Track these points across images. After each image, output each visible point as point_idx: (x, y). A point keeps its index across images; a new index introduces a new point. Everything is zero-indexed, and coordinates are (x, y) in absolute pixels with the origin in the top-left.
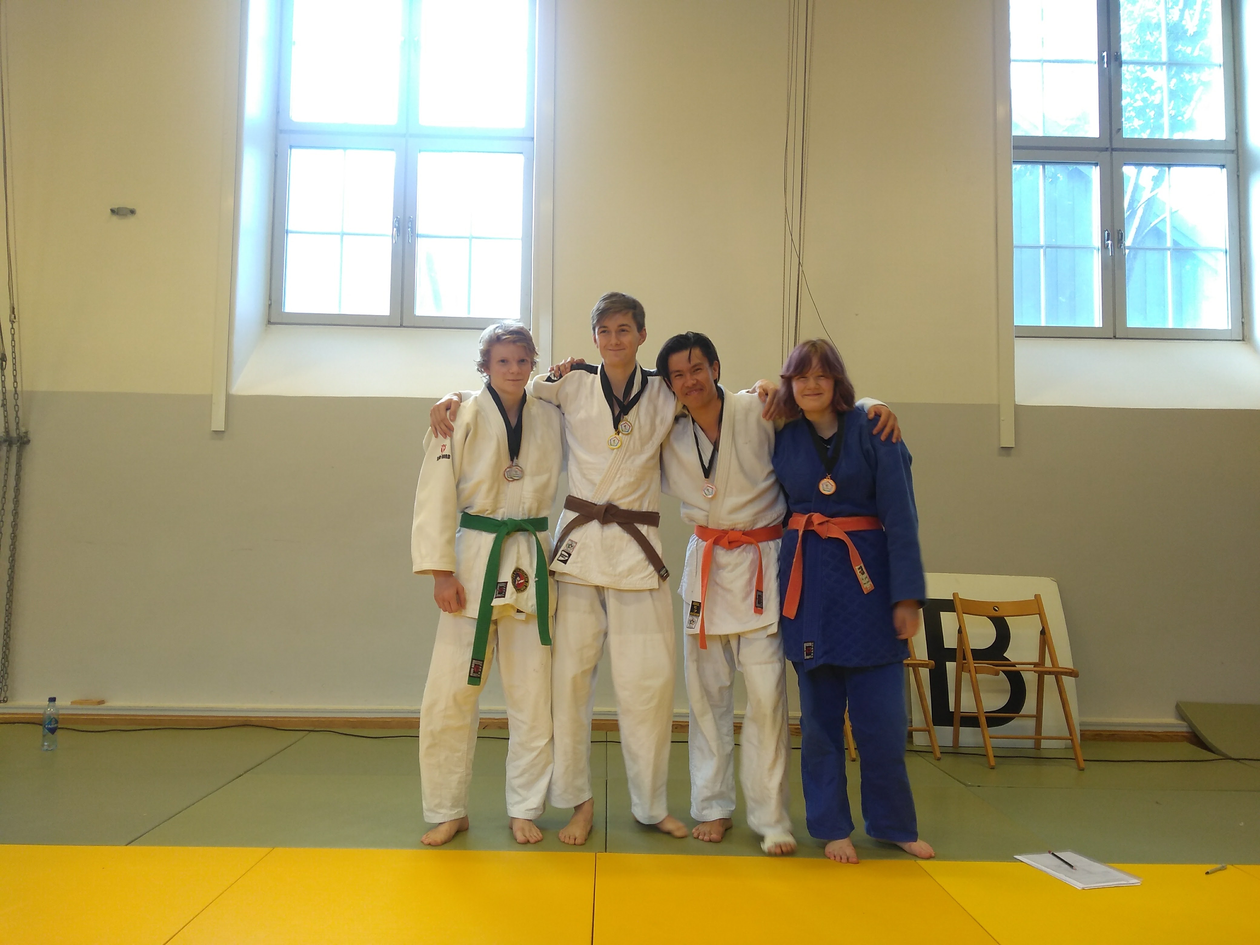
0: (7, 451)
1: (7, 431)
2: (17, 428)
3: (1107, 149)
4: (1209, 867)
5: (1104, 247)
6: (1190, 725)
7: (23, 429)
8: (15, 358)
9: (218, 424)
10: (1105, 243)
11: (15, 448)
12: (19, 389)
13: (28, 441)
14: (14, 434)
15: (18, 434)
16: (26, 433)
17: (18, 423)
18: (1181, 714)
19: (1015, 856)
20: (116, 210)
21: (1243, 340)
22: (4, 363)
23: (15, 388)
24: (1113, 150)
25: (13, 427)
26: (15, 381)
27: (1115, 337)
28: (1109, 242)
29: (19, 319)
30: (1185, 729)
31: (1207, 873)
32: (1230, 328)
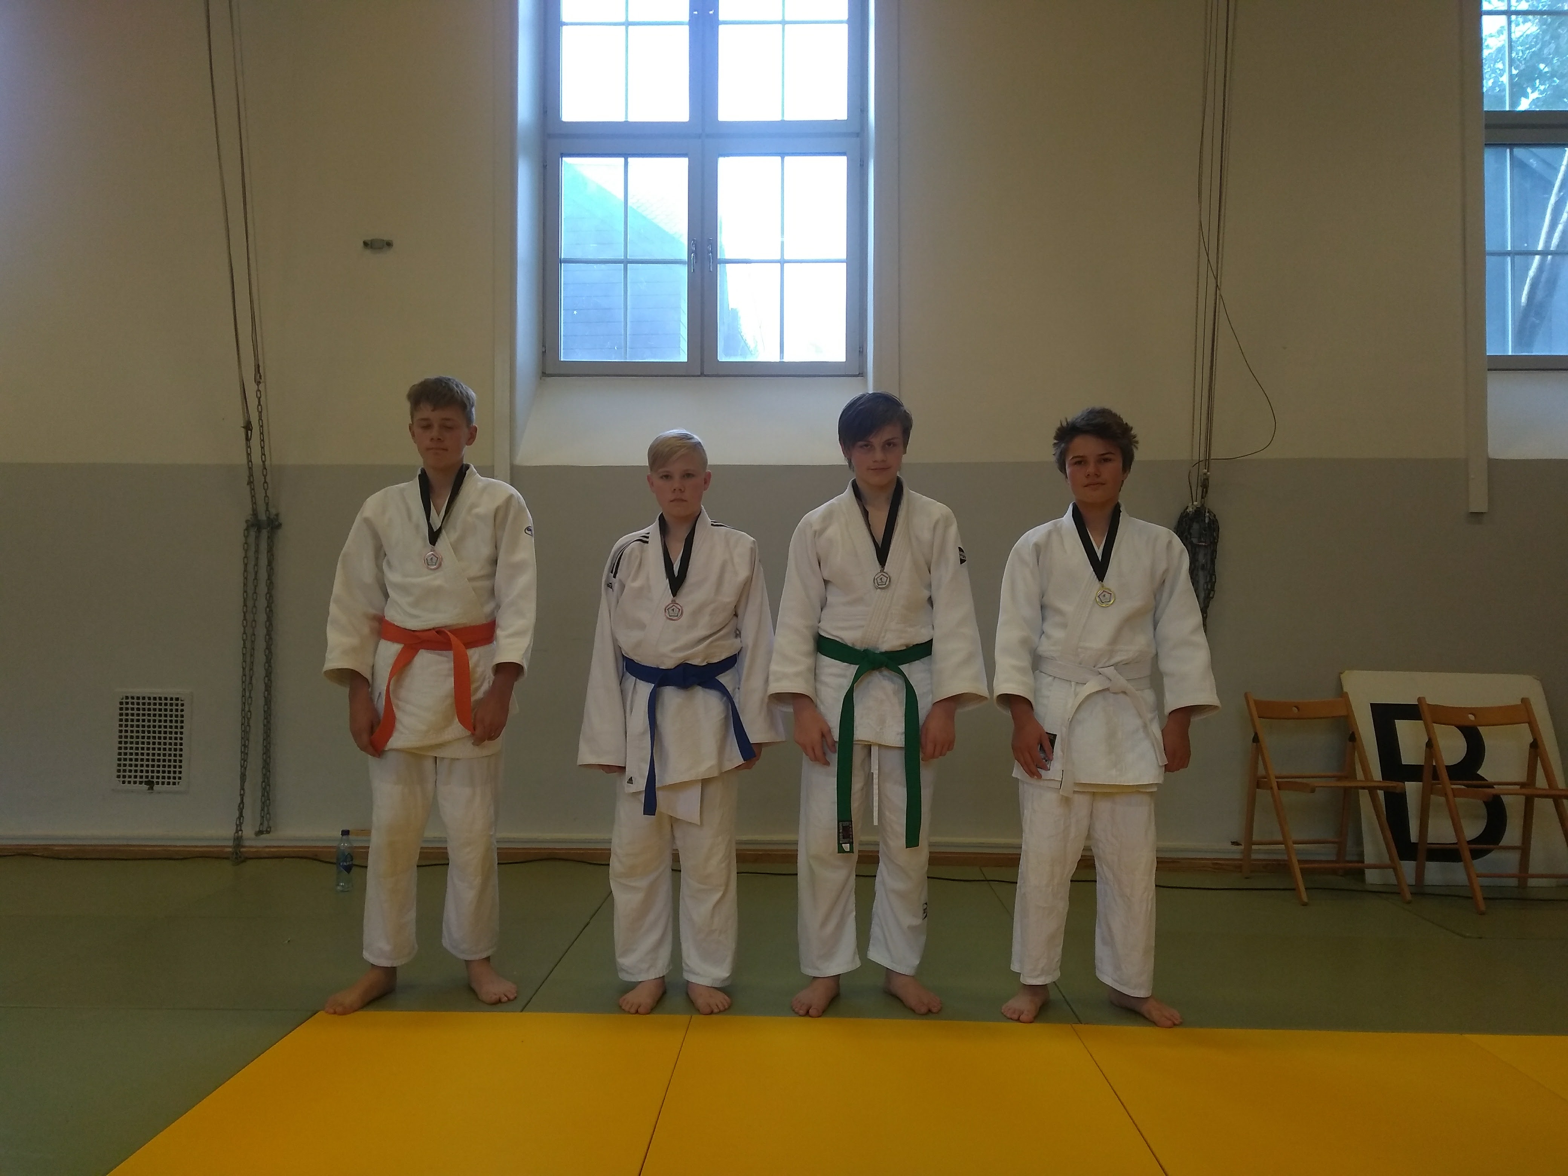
0: (256, 537)
1: (255, 513)
2: (267, 510)
8: (262, 426)
11: (265, 533)
12: (268, 463)
13: (279, 526)
14: (263, 517)
15: (269, 518)
16: (277, 515)
17: (267, 504)
20: (370, 243)
22: (249, 432)
23: (264, 462)
25: (261, 509)
26: (263, 454)
29: (265, 378)
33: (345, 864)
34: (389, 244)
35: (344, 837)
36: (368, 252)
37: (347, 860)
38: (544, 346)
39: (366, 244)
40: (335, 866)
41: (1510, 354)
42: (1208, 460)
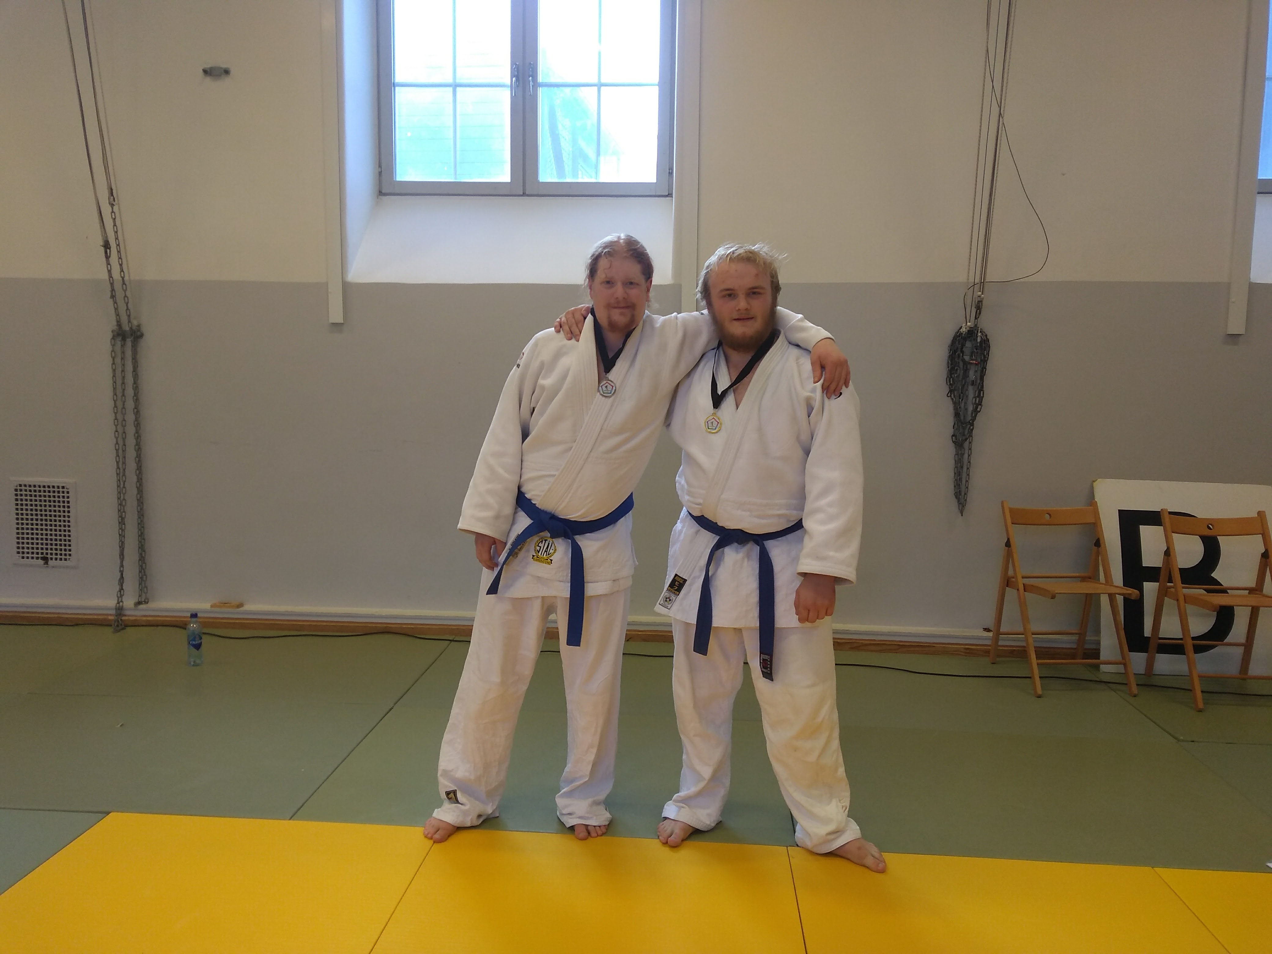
0: (122, 346)
1: (119, 324)
2: (129, 322)
7: (135, 323)
8: (119, 245)
9: (337, 316)
11: (129, 342)
12: (126, 278)
13: (142, 336)
14: (126, 328)
15: (131, 328)
16: (139, 326)
17: (129, 316)
20: (209, 70)
22: (108, 251)
23: (123, 278)
25: (124, 319)
26: (122, 271)
29: (118, 201)
33: (194, 642)
34: (227, 72)
36: (208, 80)
37: (196, 640)
38: (380, 166)
39: (205, 72)
42: (983, 283)
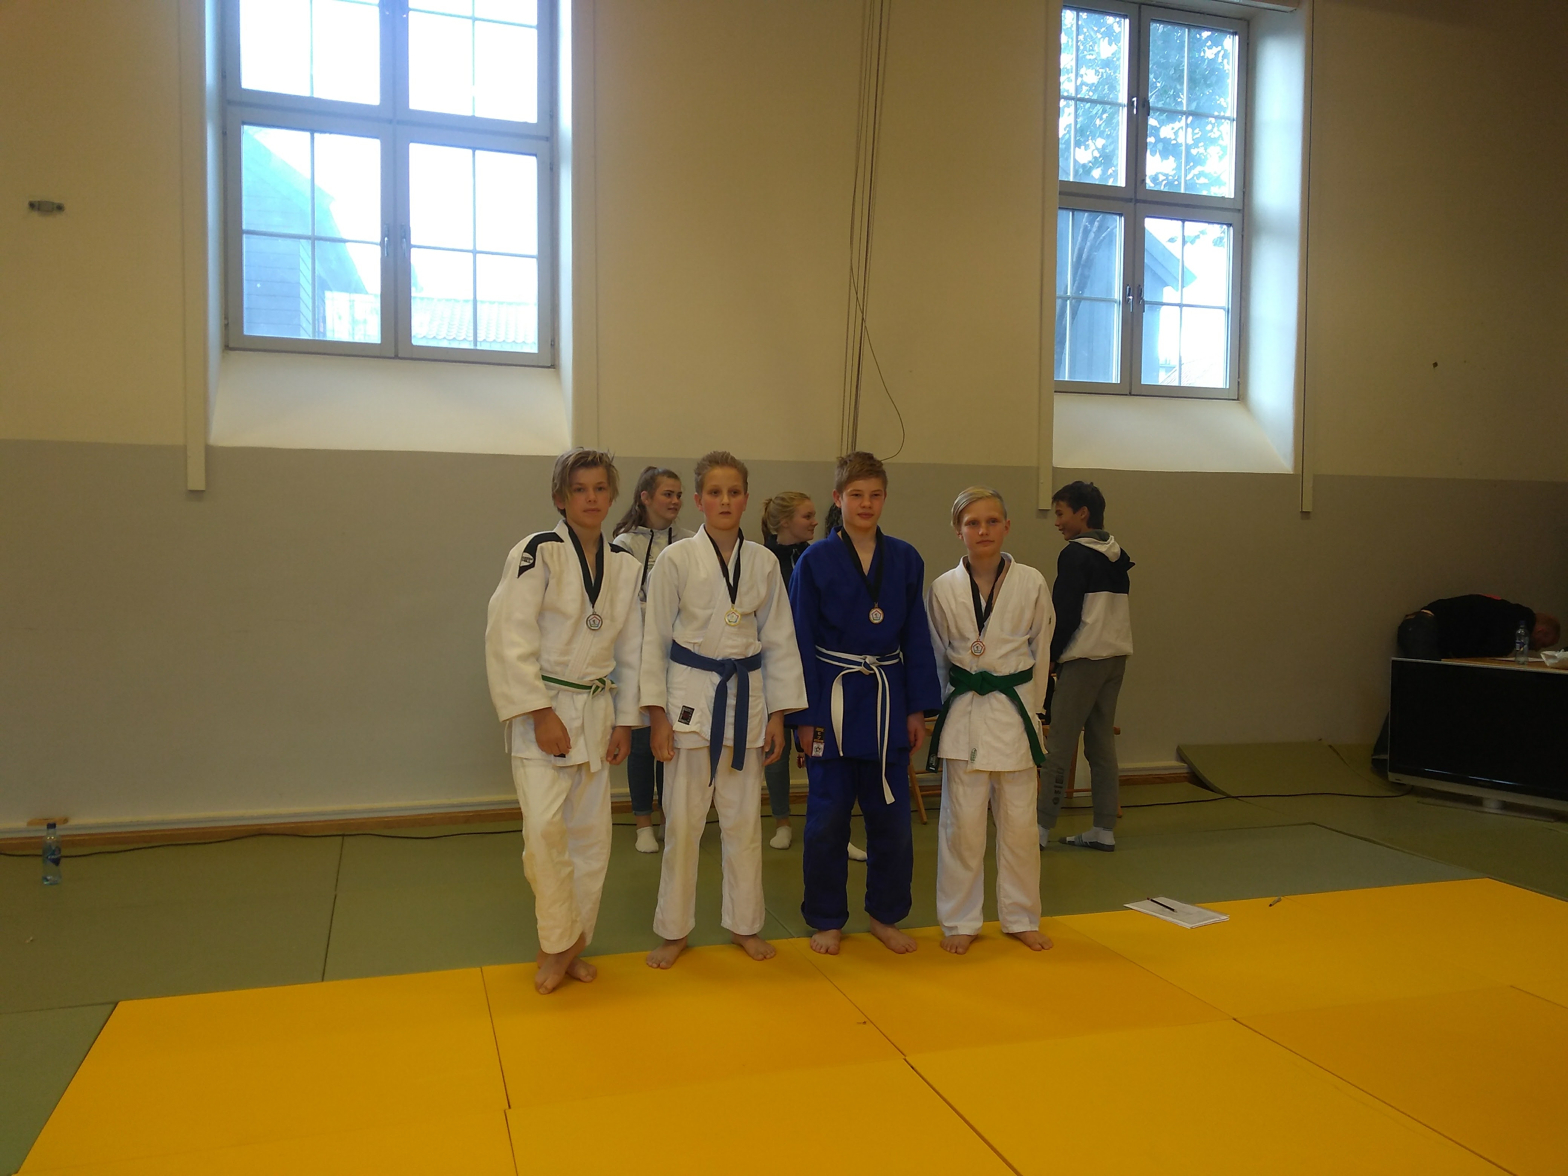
3: (1130, 200)
4: (1270, 900)
5: (1125, 301)
6: (1191, 766)
9: (197, 481)
10: (1126, 297)
18: (1181, 756)
19: (1125, 905)
20: (36, 205)
21: (1238, 399)
24: (1137, 201)
27: (1130, 394)
28: (1131, 297)
30: (1185, 771)
31: (1271, 905)
32: (1228, 387)
33: (53, 857)
34: (60, 208)
35: (51, 831)
36: (35, 215)
37: (56, 853)
38: (226, 318)
39: (32, 205)
40: (40, 859)
41: (1066, 379)
